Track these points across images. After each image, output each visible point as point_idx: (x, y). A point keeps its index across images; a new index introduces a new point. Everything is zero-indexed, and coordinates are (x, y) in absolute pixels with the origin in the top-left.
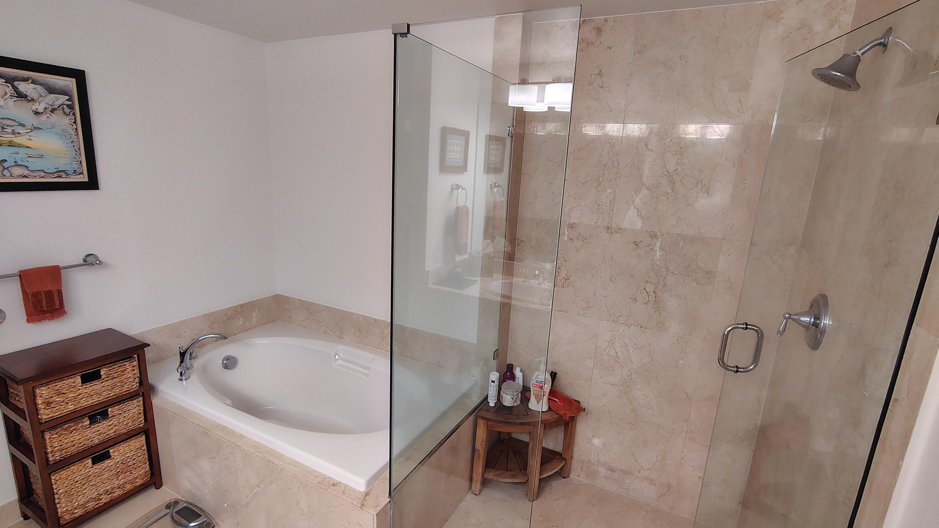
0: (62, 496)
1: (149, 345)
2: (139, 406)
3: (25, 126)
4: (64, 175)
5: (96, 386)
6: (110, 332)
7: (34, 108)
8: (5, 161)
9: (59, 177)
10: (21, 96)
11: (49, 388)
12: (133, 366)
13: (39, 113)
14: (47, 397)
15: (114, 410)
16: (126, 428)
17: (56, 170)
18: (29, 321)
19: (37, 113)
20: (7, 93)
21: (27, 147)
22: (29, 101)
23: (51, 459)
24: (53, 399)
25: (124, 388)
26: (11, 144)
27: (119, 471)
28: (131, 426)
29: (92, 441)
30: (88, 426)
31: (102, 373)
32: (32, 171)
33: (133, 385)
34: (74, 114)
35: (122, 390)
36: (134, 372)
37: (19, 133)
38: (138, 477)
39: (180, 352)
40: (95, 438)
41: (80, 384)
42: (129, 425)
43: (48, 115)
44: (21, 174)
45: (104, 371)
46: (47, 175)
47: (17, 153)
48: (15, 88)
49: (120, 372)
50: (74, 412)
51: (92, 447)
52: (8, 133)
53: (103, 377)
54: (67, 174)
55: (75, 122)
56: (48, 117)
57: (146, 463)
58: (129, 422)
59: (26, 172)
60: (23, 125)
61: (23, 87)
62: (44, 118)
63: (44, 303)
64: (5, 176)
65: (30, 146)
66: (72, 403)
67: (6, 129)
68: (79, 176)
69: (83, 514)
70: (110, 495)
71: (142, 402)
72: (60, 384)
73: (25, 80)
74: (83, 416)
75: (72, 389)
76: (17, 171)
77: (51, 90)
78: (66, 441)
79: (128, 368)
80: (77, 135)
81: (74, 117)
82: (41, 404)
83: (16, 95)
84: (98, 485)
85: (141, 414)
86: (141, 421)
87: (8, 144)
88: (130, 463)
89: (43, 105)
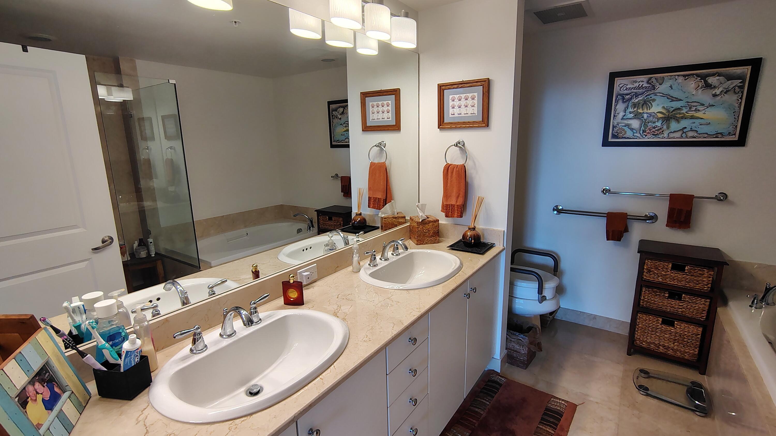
0: (640, 328)
1: (728, 265)
2: (705, 305)
3: (704, 105)
4: (720, 136)
5: (680, 275)
6: (717, 250)
7: (714, 92)
8: (686, 128)
9: (716, 137)
10: (708, 86)
11: (652, 262)
12: (710, 275)
13: (717, 95)
14: (650, 267)
15: (686, 297)
16: (690, 314)
17: (716, 133)
18: (667, 226)
19: (715, 95)
20: (699, 85)
21: (702, 119)
22: (712, 88)
23: (641, 304)
24: (652, 269)
25: (697, 286)
26: (692, 117)
27: (676, 339)
28: (694, 315)
29: (666, 308)
30: (667, 298)
31: (686, 268)
32: (699, 134)
33: (705, 288)
34: (742, 93)
35: (695, 286)
36: (709, 279)
37: (699, 110)
38: (687, 353)
39: (766, 287)
40: (668, 308)
41: (670, 269)
42: (694, 313)
43: (722, 95)
44: (692, 136)
45: (687, 267)
46: (709, 136)
47: (694, 123)
48: (706, 82)
49: (698, 274)
50: (660, 283)
51: (665, 312)
52: (693, 111)
53: (686, 271)
54: (723, 135)
55: (741, 98)
56: (722, 97)
57: (697, 348)
58: (694, 312)
59: (696, 134)
60: (703, 105)
61: (711, 80)
62: (719, 98)
64: (683, 137)
65: (703, 118)
66: (662, 278)
67: (692, 108)
68: (732, 137)
69: (647, 348)
70: (666, 350)
71: (708, 303)
72: (658, 263)
73: (713, 75)
74: (666, 290)
75: (664, 270)
76: (691, 134)
78: (652, 299)
79: (706, 274)
80: (740, 107)
81: (741, 94)
82: (645, 269)
83: (705, 86)
84: (661, 338)
85: (705, 312)
86: (704, 317)
87: (690, 118)
88: (685, 340)
89: (721, 89)
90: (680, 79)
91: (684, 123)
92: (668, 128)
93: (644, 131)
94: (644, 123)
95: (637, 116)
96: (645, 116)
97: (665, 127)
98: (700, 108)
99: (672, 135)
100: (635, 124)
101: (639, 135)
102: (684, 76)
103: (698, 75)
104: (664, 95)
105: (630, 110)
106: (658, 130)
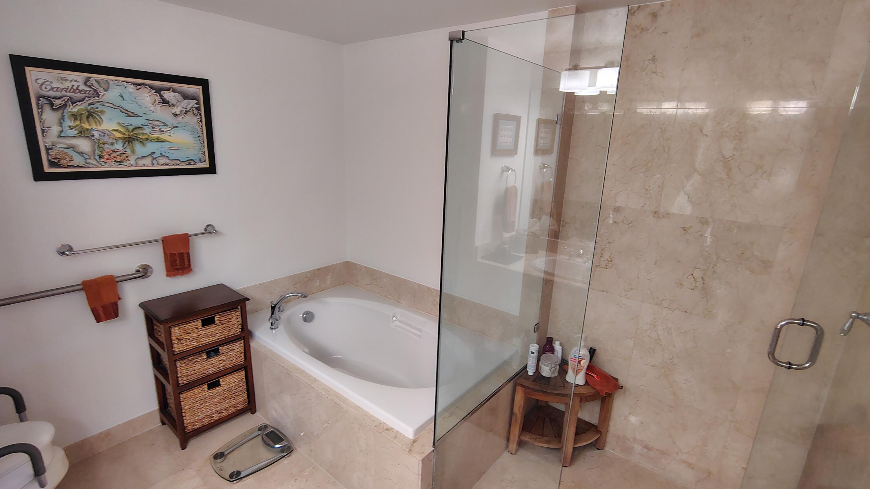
0: (187, 411)
1: (249, 300)
2: (241, 347)
3: (168, 125)
4: (192, 162)
5: (211, 329)
6: (221, 287)
7: (173, 111)
8: (154, 153)
9: (190, 164)
10: (165, 102)
11: (180, 328)
12: (237, 316)
13: (177, 115)
14: (179, 335)
15: (223, 349)
16: (231, 364)
17: (187, 159)
18: (168, 275)
19: (175, 115)
20: (156, 101)
21: (169, 142)
22: (170, 106)
23: (180, 382)
24: (183, 336)
25: (231, 332)
26: (158, 140)
27: (226, 397)
28: (234, 363)
29: (208, 371)
30: (206, 360)
31: (216, 319)
32: (172, 160)
33: (237, 330)
34: (200, 115)
35: (229, 334)
36: (238, 320)
37: (163, 131)
38: (239, 403)
39: (271, 306)
40: (210, 370)
41: (201, 327)
42: (234, 361)
43: (183, 116)
44: (164, 163)
45: (217, 317)
46: (181, 163)
47: (162, 147)
48: (162, 97)
49: (228, 320)
50: (196, 348)
51: (208, 376)
52: (156, 131)
53: (216, 322)
54: (195, 161)
55: (201, 121)
56: (183, 118)
57: (245, 393)
58: (233, 359)
59: (168, 161)
60: (166, 125)
61: (167, 95)
62: (180, 118)
63: (178, 262)
64: (154, 164)
65: (171, 141)
66: (195, 341)
67: (155, 128)
68: (203, 163)
69: (201, 426)
70: (220, 414)
71: (242, 344)
72: (186, 326)
73: (168, 89)
74: (201, 352)
75: (195, 330)
76: (162, 160)
77: (186, 96)
78: (191, 370)
79: (233, 317)
80: (202, 131)
81: (200, 117)
82: (174, 340)
83: (162, 102)
84: (211, 406)
85: (242, 354)
86: (242, 359)
87: (156, 140)
88: (233, 392)
89: (180, 109)
90: (131, 88)
91: (151, 147)
92: (133, 152)
93: (100, 157)
94: (98, 144)
95: (83, 133)
96: (96, 134)
97: (129, 152)
98: (164, 128)
99: (141, 162)
100: (84, 145)
101: (95, 162)
102: (135, 84)
103: (152, 87)
104: (115, 107)
105: (69, 122)
106: (120, 155)
